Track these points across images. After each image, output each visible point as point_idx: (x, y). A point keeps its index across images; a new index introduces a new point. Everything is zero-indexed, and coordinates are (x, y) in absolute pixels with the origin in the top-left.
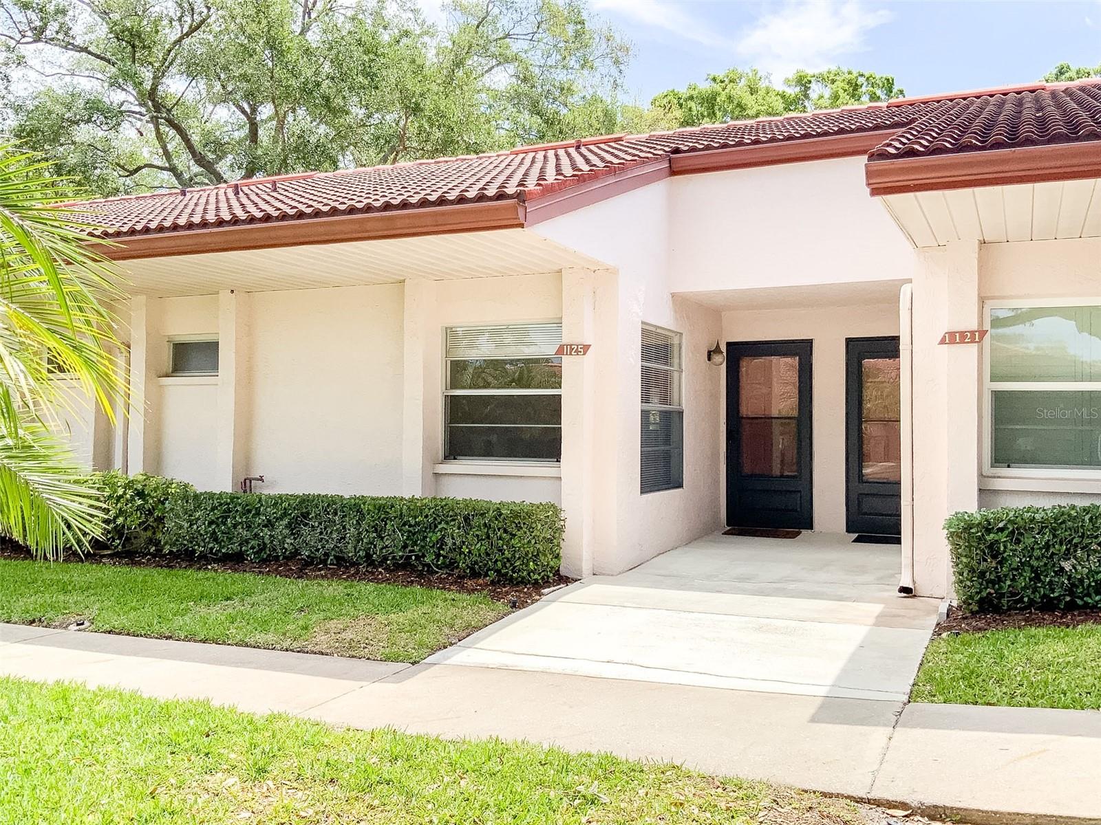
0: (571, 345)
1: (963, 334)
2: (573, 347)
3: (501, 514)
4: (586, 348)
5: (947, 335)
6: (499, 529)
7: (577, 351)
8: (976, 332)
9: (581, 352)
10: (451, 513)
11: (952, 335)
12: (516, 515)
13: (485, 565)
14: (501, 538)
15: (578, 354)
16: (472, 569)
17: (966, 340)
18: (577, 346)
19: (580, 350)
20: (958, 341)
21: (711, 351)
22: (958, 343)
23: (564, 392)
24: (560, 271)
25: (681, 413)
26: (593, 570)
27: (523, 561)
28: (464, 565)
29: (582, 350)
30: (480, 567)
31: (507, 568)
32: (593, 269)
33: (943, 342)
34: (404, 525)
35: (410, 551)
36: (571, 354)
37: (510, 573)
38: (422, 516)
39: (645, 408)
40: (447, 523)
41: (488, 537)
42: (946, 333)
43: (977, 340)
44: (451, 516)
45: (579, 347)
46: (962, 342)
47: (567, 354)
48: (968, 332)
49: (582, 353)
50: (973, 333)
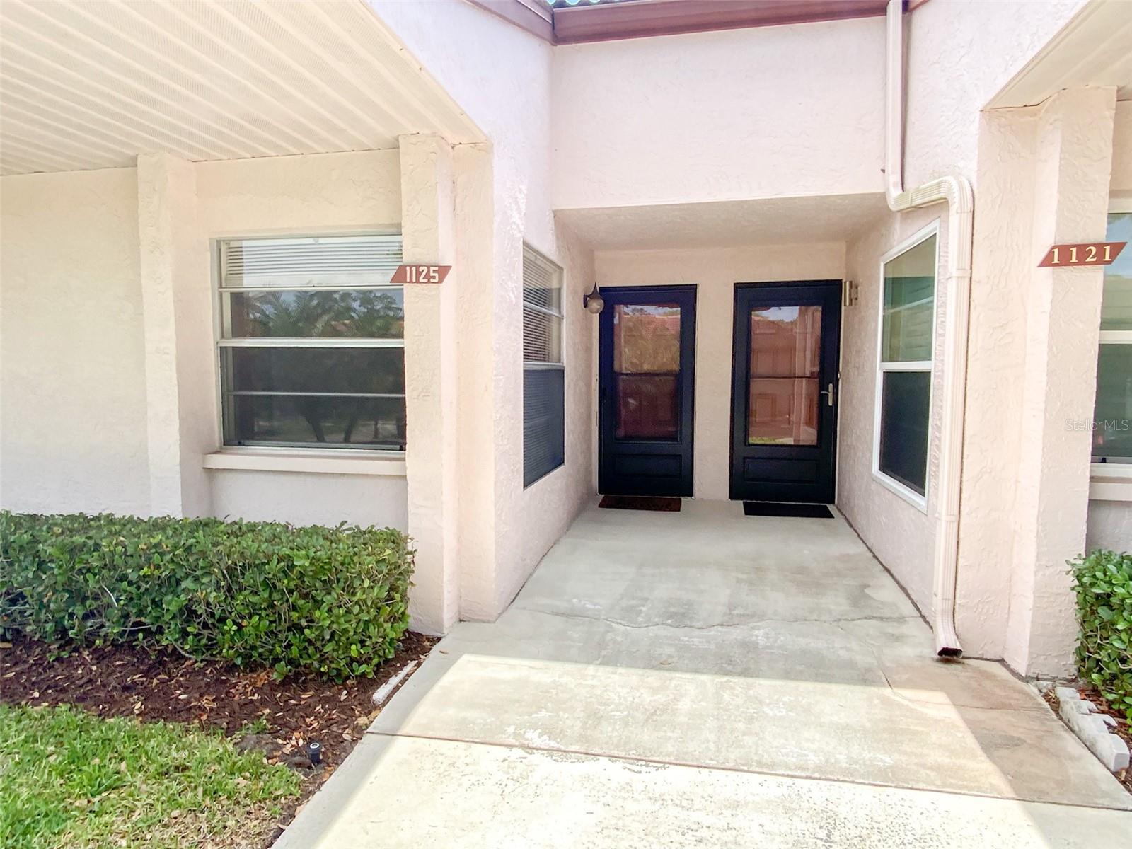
0: (418, 267)
1: (1083, 249)
2: (421, 269)
3: (293, 566)
4: (443, 271)
5: (1056, 251)
6: (291, 592)
7: (428, 276)
8: (1106, 245)
9: (434, 278)
10: (201, 563)
11: (1064, 250)
12: (320, 566)
13: (271, 651)
14: (295, 608)
15: (429, 282)
16: (247, 657)
17: (1089, 260)
18: (429, 267)
19: (432, 274)
20: (1074, 260)
21: (588, 296)
22: (1074, 264)
23: (408, 343)
24: (395, 146)
25: (560, 372)
26: (460, 613)
27: (337, 644)
28: (231, 652)
29: (436, 275)
30: (260, 655)
31: (310, 657)
32: (452, 140)
33: (1047, 262)
34: (121, 580)
35: (135, 624)
36: (418, 282)
37: (316, 664)
38: (149, 567)
39: (529, 368)
40: (197, 579)
41: (272, 606)
42: (1055, 247)
43: (1107, 258)
44: (202, 568)
45: (432, 269)
46: (1081, 262)
47: (411, 281)
48: (1093, 245)
49: (437, 280)
50: (1100, 247)
